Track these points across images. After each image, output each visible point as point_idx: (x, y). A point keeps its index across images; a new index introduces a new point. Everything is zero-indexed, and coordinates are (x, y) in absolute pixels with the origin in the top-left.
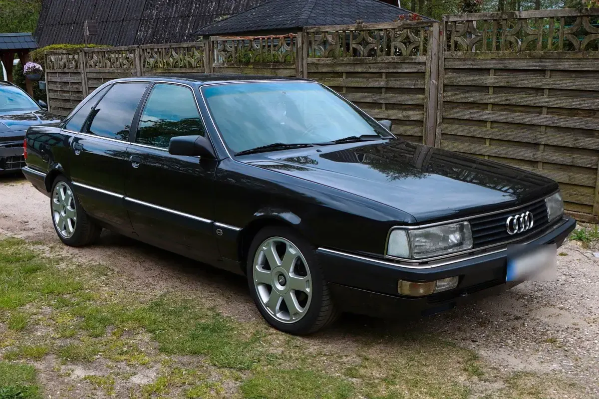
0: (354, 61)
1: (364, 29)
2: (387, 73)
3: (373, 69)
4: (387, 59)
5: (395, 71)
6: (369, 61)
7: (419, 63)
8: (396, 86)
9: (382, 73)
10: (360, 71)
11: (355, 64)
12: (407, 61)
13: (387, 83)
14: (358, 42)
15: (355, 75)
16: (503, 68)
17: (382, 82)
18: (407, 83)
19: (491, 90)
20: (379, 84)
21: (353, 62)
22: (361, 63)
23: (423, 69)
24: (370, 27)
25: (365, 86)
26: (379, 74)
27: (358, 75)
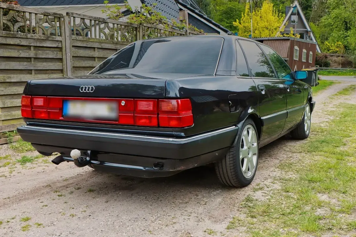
0: (7, 35)
1: (15, 9)
2: (35, 47)
3: (24, 43)
4: (35, 36)
5: (41, 45)
6: (21, 36)
7: (58, 41)
8: (43, 57)
9: (31, 46)
10: (12, 43)
11: (7, 37)
12: (49, 39)
13: (36, 54)
14: (9, 19)
15: (7, 47)
16: (101, 47)
17: (32, 53)
18: (51, 55)
19: (96, 59)
20: (29, 55)
21: (5, 35)
22: (14, 37)
23: (60, 46)
24: (20, 9)
25: (17, 56)
26: (29, 47)
27: (10, 47)
